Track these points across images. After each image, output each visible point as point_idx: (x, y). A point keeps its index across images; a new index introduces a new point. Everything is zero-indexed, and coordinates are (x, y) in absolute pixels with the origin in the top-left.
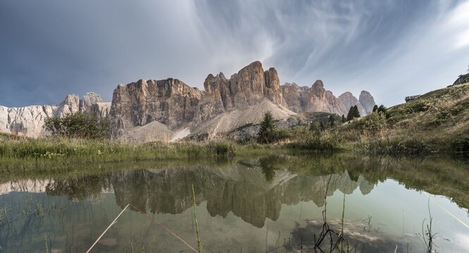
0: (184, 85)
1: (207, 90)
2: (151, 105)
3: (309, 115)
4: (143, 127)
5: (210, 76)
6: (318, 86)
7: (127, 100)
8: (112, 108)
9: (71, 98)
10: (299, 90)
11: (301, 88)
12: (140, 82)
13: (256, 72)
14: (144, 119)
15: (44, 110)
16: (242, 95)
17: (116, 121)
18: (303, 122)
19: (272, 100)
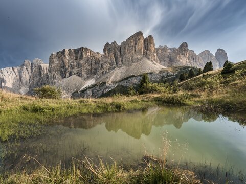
0: (91, 51)
1: (105, 54)
2: (71, 65)
3: (175, 68)
4: (67, 79)
5: (107, 44)
6: (184, 47)
7: (57, 62)
8: (49, 68)
9: (27, 62)
10: (169, 51)
11: (171, 49)
12: (64, 50)
13: (139, 40)
14: (68, 74)
16: (128, 56)
17: (52, 75)
18: (171, 73)
19: (149, 59)
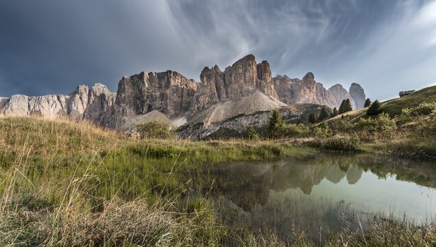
0: (182, 77)
1: (203, 82)
2: (152, 95)
3: (299, 107)
4: (144, 116)
5: (206, 69)
6: (309, 77)
7: (131, 90)
8: (117, 98)
9: (82, 88)
10: (290, 82)
11: (292, 80)
12: (142, 74)
13: (250, 65)
14: (145, 109)
15: (59, 99)
16: (236, 86)
17: (121, 109)
18: (294, 113)
19: (264, 92)
